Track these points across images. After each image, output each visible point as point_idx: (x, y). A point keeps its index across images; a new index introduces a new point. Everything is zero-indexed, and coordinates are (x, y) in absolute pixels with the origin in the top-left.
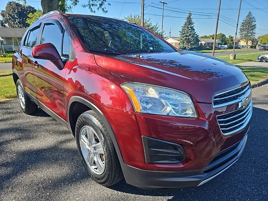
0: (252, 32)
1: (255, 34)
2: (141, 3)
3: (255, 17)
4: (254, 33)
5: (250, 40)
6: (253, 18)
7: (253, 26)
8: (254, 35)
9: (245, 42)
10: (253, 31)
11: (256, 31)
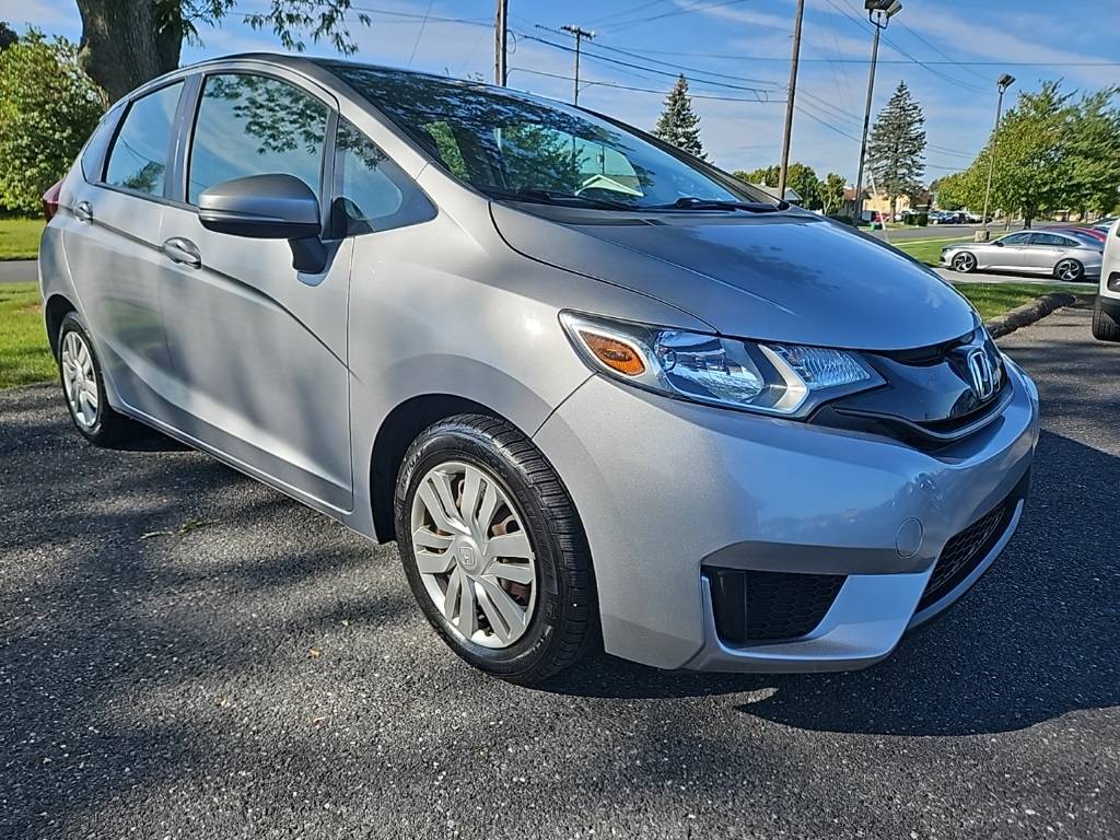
0: (910, 162)
1: (921, 172)
2: (495, 22)
3: (919, 106)
4: (920, 167)
6: (915, 108)
7: (914, 139)
8: (917, 175)
9: (887, 199)
10: (915, 158)
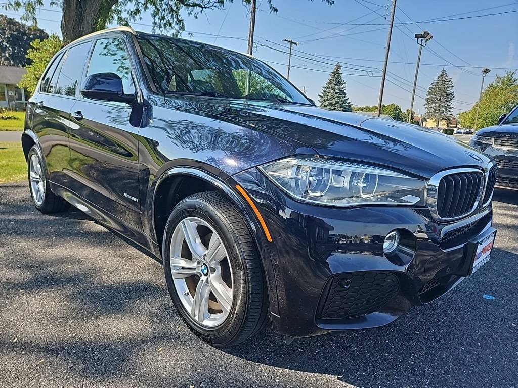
0: (446, 105)
1: (451, 110)
2: (248, 39)
3: (452, 80)
4: (451, 108)
5: (443, 119)
6: (450, 81)
7: (449, 95)
9: (434, 122)
10: (449, 104)
11: (454, 103)
